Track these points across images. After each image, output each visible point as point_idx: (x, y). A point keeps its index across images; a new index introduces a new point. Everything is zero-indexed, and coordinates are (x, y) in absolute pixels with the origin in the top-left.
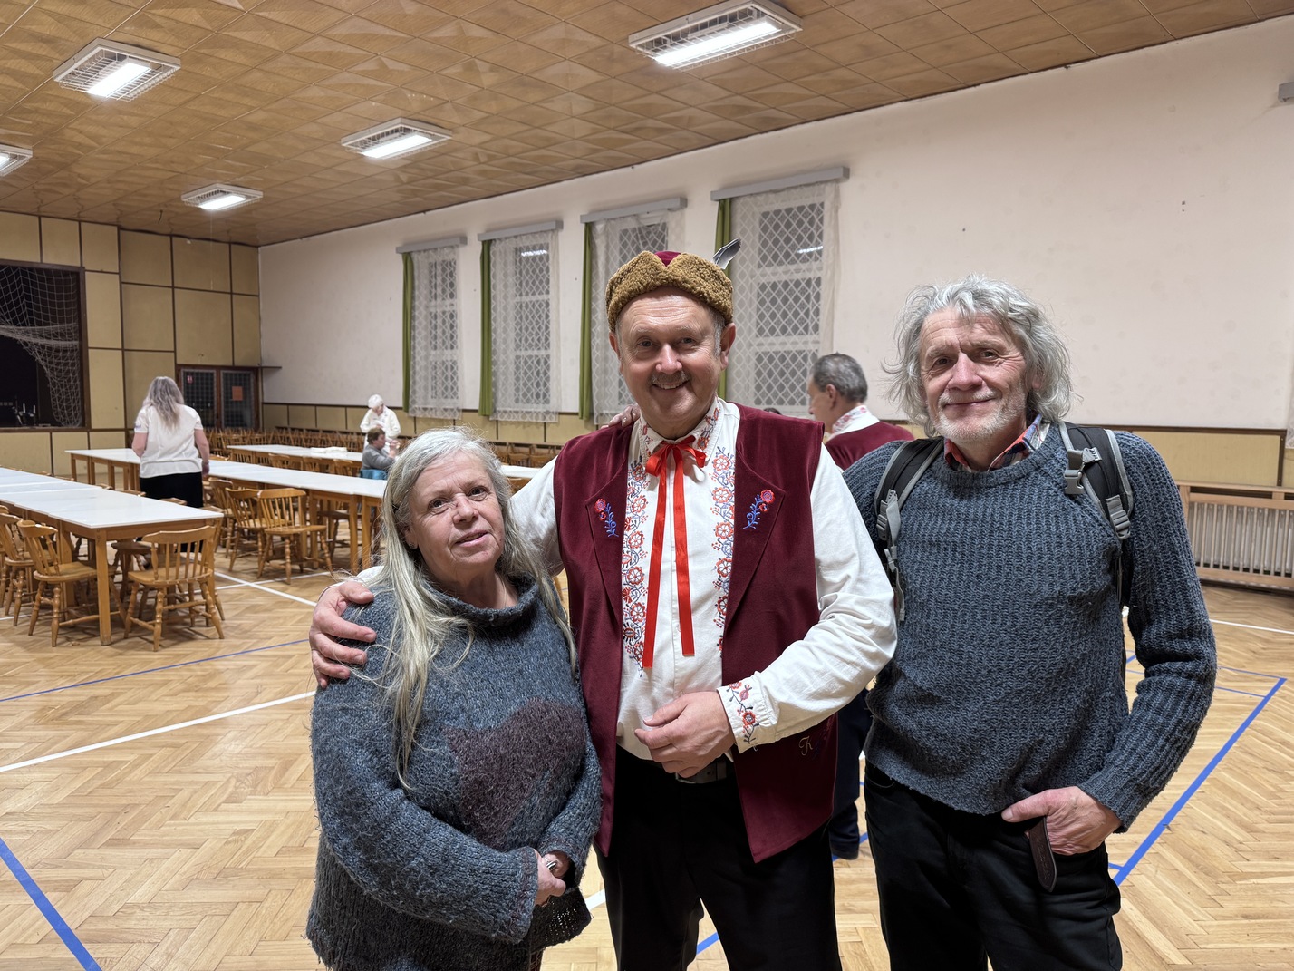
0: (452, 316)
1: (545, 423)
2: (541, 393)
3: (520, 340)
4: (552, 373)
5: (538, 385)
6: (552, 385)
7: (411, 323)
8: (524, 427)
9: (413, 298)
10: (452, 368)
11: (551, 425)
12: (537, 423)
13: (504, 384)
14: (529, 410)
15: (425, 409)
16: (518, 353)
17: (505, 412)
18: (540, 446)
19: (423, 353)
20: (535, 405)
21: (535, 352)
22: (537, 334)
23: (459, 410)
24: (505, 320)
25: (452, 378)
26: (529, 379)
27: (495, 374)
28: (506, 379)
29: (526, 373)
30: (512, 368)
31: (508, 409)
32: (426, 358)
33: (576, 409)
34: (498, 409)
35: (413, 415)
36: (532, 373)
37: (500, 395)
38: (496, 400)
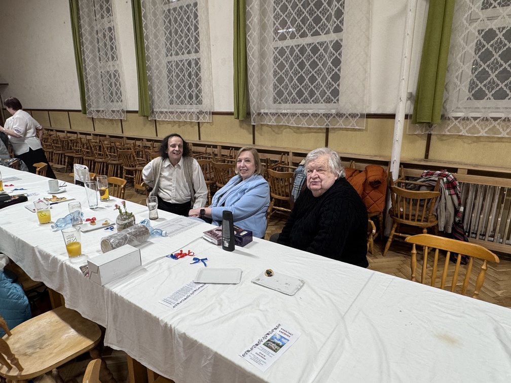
0: (110, 29)
1: (199, 123)
2: (194, 94)
3: (171, 44)
4: (204, 74)
5: (190, 86)
6: (204, 86)
7: (80, 40)
8: (179, 126)
9: (79, 18)
10: (115, 76)
11: (205, 124)
12: (191, 122)
13: (158, 88)
14: (183, 110)
15: (98, 111)
16: (170, 59)
17: (162, 112)
18: (195, 145)
20: (188, 106)
21: (186, 57)
22: (187, 36)
23: (123, 112)
24: (155, 25)
26: (182, 81)
27: (150, 79)
28: (160, 82)
29: (178, 76)
30: (165, 72)
31: (165, 110)
33: (231, 109)
34: (155, 110)
35: (91, 117)
36: (184, 76)
37: (156, 97)
38: (153, 102)
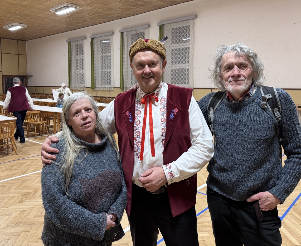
0: (82, 60)
1: (110, 91)
2: (109, 82)
3: (102, 67)
4: (112, 76)
5: (108, 79)
6: (112, 79)
7: (71, 62)
8: (104, 92)
9: (71, 55)
10: (83, 75)
11: (112, 91)
12: (108, 91)
13: (98, 80)
14: (105, 87)
15: (75, 87)
16: (102, 70)
17: (98, 87)
18: (109, 97)
19: (74, 71)
20: (107, 85)
21: (107, 70)
22: (107, 65)
23: (85, 87)
24: (98, 61)
25: (83, 78)
26: (105, 78)
27: (95, 77)
28: (99, 78)
29: (104, 76)
30: (100, 75)
32: (75, 72)
33: (119, 86)
34: (96, 87)
35: (72, 89)
36: (106, 76)
37: (97, 83)
38: (96, 84)
